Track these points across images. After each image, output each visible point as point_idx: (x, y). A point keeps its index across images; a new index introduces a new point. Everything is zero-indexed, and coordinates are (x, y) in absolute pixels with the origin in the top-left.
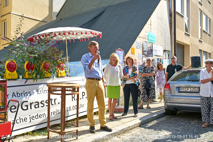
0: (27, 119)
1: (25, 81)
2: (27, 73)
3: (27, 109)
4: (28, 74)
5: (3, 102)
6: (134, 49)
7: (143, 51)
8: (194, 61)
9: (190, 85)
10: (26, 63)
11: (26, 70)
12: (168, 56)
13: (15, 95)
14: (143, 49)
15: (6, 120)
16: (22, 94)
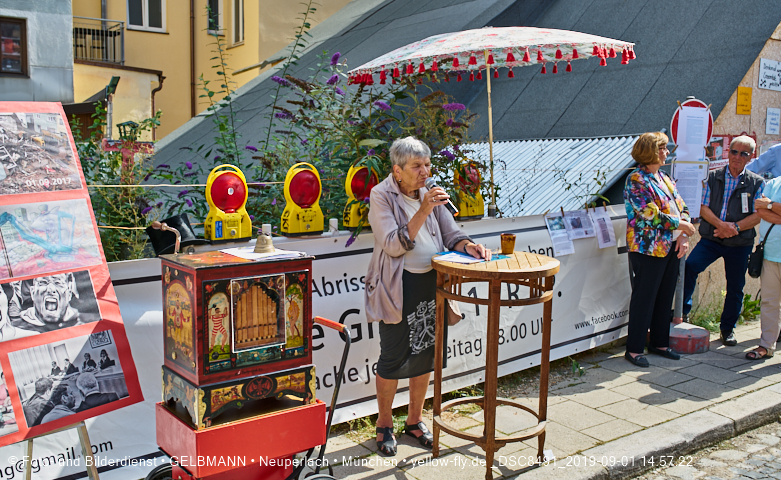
0: (357, 373)
1: (349, 237)
2: (354, 208)
3: (359, 337)
4: (359, 214)
5: (302, 335)
10: (352, 171)
11: (351, 197)
13: (317, 290)
15: (309, 395)
16: (338, 283)
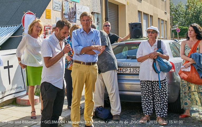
6: (49, 11)
7: (63, 14)
8: (134, 29)
9: (130, 65)
12: (98, 20)
14: (63, 11)
